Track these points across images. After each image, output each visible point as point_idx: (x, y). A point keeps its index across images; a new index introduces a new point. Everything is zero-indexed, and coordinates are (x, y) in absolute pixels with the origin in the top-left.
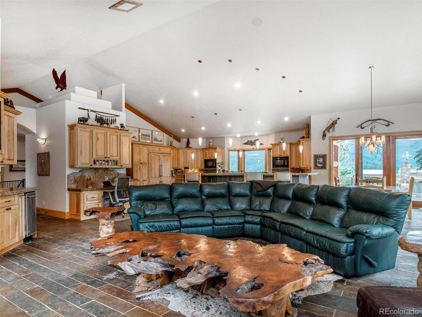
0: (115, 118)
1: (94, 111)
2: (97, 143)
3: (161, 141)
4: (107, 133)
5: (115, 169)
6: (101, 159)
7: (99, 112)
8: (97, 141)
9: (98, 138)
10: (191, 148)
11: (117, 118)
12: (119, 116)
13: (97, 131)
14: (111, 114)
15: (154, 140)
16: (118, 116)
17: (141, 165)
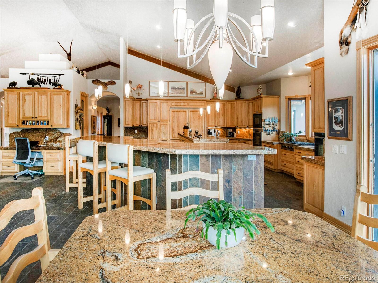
0: (58, 77)
1: (35, 74)
2: (24, 104)
3: (202, 93)
4: (35, 94)
5: (59, 129)
6: (30, 120)
7: (40, 74)
8: (24, 102)
9: (25, 100)
10: (242, 99)
11: (61, 77)
12: (64, 74)
13: (24, 93)
14: (54, 74)
15: (190, 92)
16: (62, 74)
17: (158, 123)
